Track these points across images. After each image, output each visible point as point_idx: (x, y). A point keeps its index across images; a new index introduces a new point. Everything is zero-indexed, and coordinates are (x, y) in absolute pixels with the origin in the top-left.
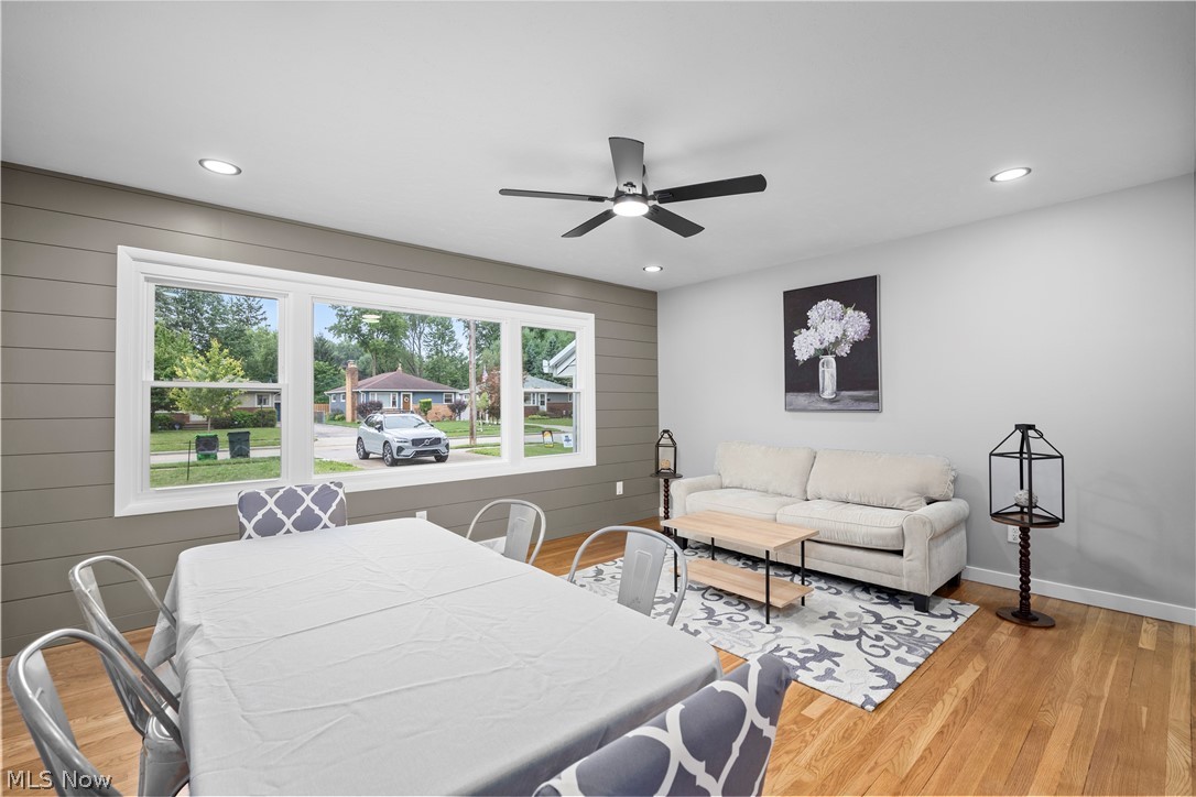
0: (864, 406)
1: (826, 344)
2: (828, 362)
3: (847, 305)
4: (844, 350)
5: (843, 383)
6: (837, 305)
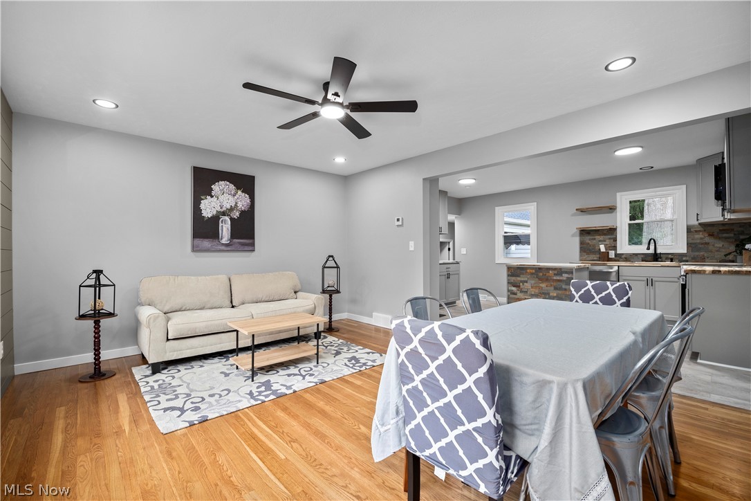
0: (246, 248)
1: (224, 209)
2: (225, 220)
3: (238, 188)
4: (236, 215)
5: (234, 234)
6: (232, 187)
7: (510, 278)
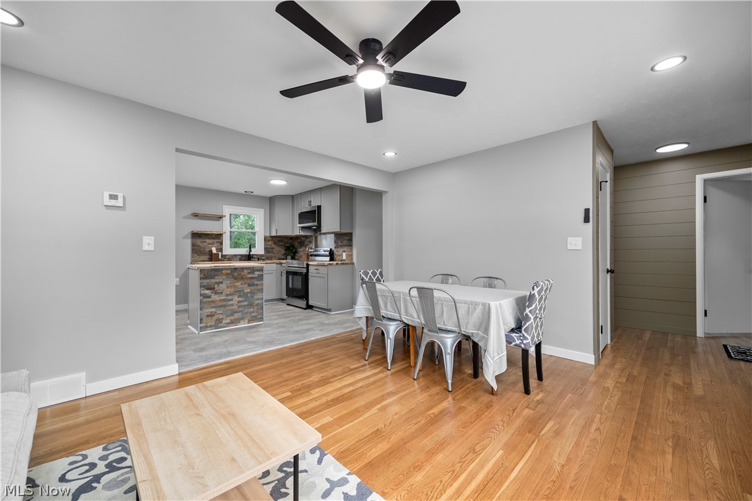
7: (202, 281)
